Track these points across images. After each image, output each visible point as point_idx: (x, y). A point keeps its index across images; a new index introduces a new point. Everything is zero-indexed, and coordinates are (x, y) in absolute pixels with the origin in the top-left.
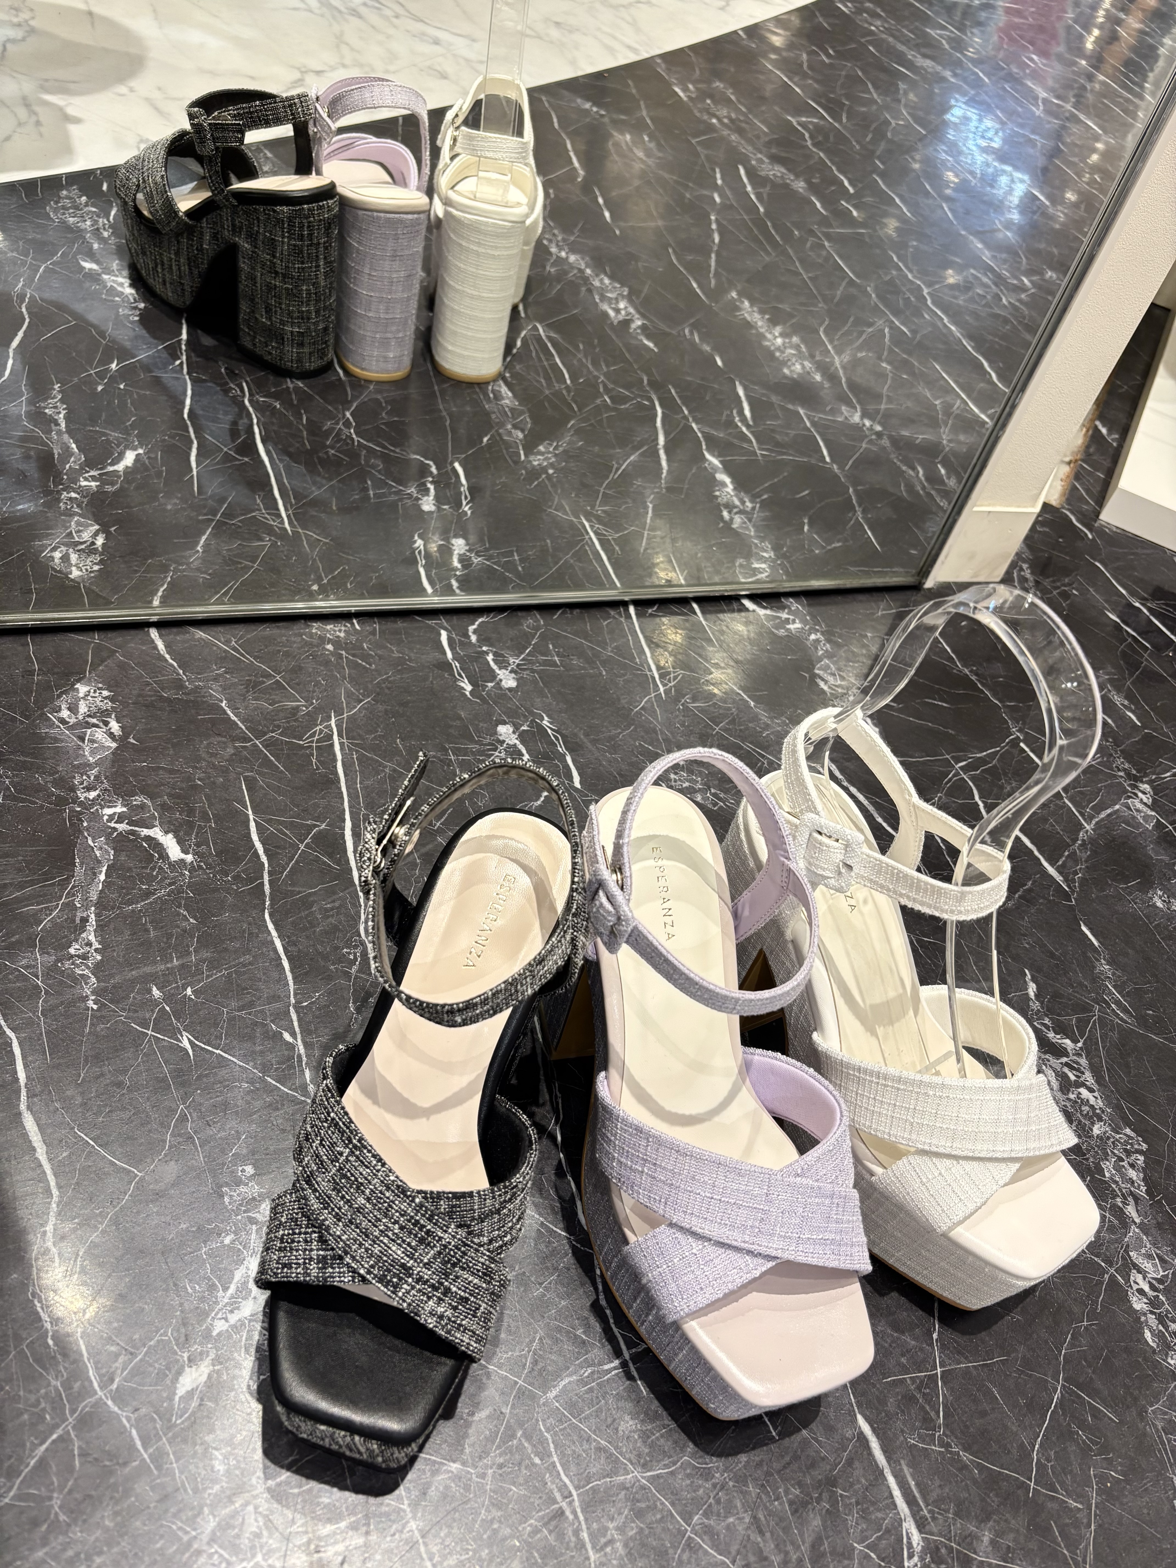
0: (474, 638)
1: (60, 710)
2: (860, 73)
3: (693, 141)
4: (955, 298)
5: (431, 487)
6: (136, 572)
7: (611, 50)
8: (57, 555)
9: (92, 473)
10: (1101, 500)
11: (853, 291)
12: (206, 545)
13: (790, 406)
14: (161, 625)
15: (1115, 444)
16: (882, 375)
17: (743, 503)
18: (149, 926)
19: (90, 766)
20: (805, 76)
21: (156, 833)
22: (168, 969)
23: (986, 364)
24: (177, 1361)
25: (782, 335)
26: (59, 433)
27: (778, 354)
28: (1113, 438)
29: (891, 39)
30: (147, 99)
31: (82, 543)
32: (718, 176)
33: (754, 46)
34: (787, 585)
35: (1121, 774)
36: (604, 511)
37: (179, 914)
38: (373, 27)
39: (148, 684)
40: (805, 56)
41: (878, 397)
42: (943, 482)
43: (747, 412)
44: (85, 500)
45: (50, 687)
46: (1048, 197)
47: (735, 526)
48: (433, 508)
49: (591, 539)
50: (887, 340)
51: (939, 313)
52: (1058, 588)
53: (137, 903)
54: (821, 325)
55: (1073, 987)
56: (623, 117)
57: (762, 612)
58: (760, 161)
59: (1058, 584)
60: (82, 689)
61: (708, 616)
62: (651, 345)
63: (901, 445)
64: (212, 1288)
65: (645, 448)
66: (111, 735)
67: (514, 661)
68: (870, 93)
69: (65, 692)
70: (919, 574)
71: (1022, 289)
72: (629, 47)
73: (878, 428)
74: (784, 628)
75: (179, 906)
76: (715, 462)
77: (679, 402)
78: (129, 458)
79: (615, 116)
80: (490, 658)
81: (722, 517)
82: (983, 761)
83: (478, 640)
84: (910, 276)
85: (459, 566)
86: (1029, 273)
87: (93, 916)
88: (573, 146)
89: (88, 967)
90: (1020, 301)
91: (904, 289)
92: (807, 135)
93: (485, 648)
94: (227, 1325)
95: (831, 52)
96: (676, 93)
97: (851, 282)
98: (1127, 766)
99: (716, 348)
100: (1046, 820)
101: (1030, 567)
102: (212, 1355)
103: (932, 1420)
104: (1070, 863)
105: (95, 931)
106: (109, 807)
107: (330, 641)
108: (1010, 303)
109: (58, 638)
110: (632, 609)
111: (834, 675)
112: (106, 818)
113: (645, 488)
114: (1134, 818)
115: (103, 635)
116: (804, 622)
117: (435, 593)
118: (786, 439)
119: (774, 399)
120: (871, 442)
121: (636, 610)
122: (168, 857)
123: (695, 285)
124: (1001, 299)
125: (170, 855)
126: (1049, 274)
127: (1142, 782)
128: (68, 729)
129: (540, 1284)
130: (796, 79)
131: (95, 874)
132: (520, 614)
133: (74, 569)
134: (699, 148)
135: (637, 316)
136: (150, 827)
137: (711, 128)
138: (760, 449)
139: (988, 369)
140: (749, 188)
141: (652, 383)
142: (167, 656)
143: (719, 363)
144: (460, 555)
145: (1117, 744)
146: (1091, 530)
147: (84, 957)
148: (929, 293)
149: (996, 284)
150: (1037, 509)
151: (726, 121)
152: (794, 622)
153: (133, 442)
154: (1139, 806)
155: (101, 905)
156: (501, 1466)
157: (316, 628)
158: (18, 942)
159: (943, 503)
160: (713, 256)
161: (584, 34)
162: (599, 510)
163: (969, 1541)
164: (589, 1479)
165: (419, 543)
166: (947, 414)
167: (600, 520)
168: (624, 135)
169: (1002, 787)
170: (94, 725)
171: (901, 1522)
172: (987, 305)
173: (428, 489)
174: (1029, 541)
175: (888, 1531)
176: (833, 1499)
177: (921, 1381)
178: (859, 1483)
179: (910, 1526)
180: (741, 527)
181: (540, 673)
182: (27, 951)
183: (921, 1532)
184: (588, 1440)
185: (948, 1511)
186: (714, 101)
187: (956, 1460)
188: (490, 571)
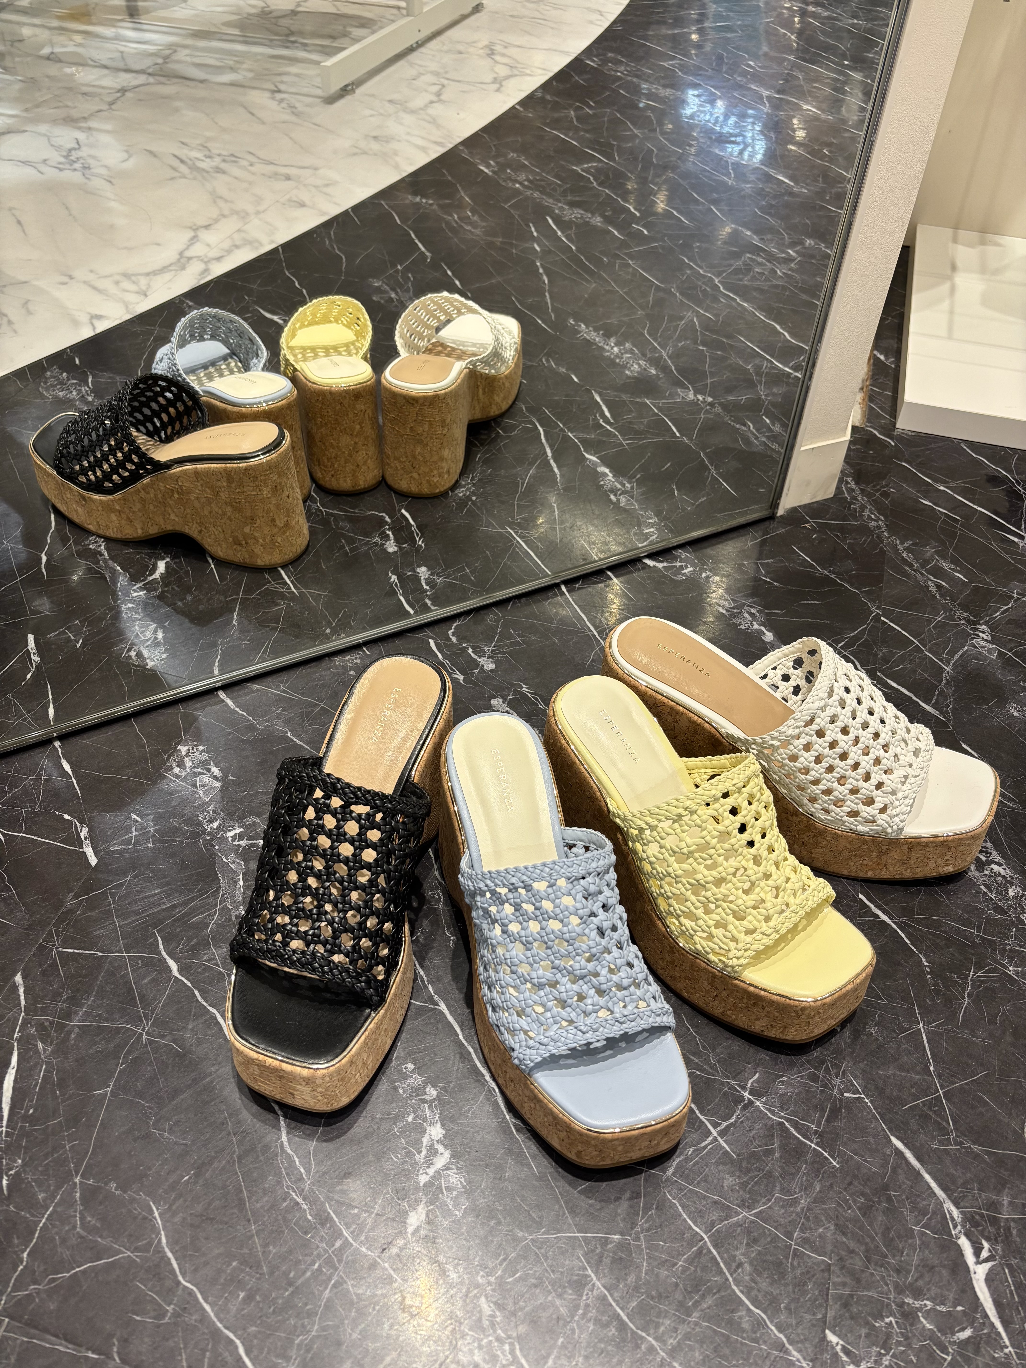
0: (454, 639)
1: (172, 769)
2: (618, 115)
3: (506, 206)
4: (741, 280)
5: (390, 533)
6: (194, 652)
7: (424, 149)
8: (133, 654)
9: (138, 585)
10: (894, 413)
11: (661, 294)
12: (240, 619)
13: (638, 400)
14: (226, 687)
15: (893, 366)
16: (702, 357)
17: (623, 485)
19: (207, 804)
20: (577, 129)
23: (778, 327)
24: (402, 1210)
25: (616, 345)
26: (105, 561)
27: (618, 361)
28: (890, 362)
29: (635, 80)
30: (85, 282)
31: (147, 640)
32: (533, 229)
33: (530, 115)
34: (674, 540)
35: (963, 622)
36: (521, 519)
38: (236, 178)
39: (230, 733)
40: (572, 112)
41: (703, 375)
42: (770, 430)
43: (607, 414)
44: (140, 607)
45: (159, 754)
46: (791, 178)
47: (622, 505)
48: (396, 549)
49: (518, 542)
50: (697, 327)
51: (732, 295)
52: (879, 490)
54: (644, 328)
56: (448, 201)
57: (660, 565)
58: (561, 209)
59: (878, 487)
60: (183, 749)
61: (622, 579)
63: (730, 408)
64: (409, 1154)
65: (539, 461)
66: (215, 778)
67: (488, 649)
68: (631, 130)
69: (172, 754)
70: (771, 506)
71: (790, 259)
72: (435, 143)
73: (710, 399)
74: (681, 573)
76: (594, 458)
77: (554, 418)
78: (161, 566)
79: (441, 202)
80: (470, 651)
81: (611, 500)
82: (856, 638)
83: (458, 640)
84: (701, 272)
85: (428, 588)
86: (793, 245)
88: (416, 236)
90: (790, 270)
91: (700, 283)
92: (592, 179)
93: (464, 645)
94: (428, 1176)
95: (592, 103)
96: (482, 171)
97: (658, 288)
98: (965, 615)
99: (570, 369)
100: (916, 671)
101: (853, 479)
102: (424, 1200)
103: (945, 1128)
104: (941, 699)
106: (230, 831)
107: (351, 668)
108: (784, 274)
109: (153, 715)
110: (563, 588)
112: (230, 839)
113: (547, 493)
114: (980, 653)
115: (185, 704)
116: (694, 565)
117: (417, 613)
118: (642, 427)
119: (624, 397)
120: (707, 412)
121: (567, 588)
123: (539, 322)
124: (776, 272)
126: (808, 242)
127: (980, 624)
128: (182, 781)
130: (570, 133)
131: (235, 882)
132: (482, 612)
133: (148, 661)
134: (512, 211)
137: (518, 192)
138: (624, 439)
139: (782, 331)
140: (559, 233)
141: (529, 409)
142: (237, 709)
143: (576, 380)
144: (425, 579)
145: (954, 600)
146: (892, 439)
148: (719, 282)
149: (769, 261)
150: (848, 436)
151: (526, 183)
152: (686, 567)
153: (160, 553)
154: (982, 643)
156: (648, 1230)
157: (337, 660)
158: (196, 944)
160: (547, 294)
161: (399, 141)
162: (518, 518)
163: (994, 1206)
164: (713, 1225)
165: (394, 578)
166: (759, 374)
167: (519, 525)
168: (452, 216)
169: (876, 655)
170: (200, 774)
171: (941, 1204)
172: (767, 279)
173: (388, 535)
174: (848, 459)
175: (934, 1213)
176: (889, 1199)
177: (931, 1103)
178: (904, 1183)
179: (949, 1206)
180: (627, 504)
181: (510, 653)
182: (205, 949)
183: (958, 1208)
184: (705, 1197)
185: (973, 1189)
186: (512, 170)
187: (969, 1152)
188: (451, 585)
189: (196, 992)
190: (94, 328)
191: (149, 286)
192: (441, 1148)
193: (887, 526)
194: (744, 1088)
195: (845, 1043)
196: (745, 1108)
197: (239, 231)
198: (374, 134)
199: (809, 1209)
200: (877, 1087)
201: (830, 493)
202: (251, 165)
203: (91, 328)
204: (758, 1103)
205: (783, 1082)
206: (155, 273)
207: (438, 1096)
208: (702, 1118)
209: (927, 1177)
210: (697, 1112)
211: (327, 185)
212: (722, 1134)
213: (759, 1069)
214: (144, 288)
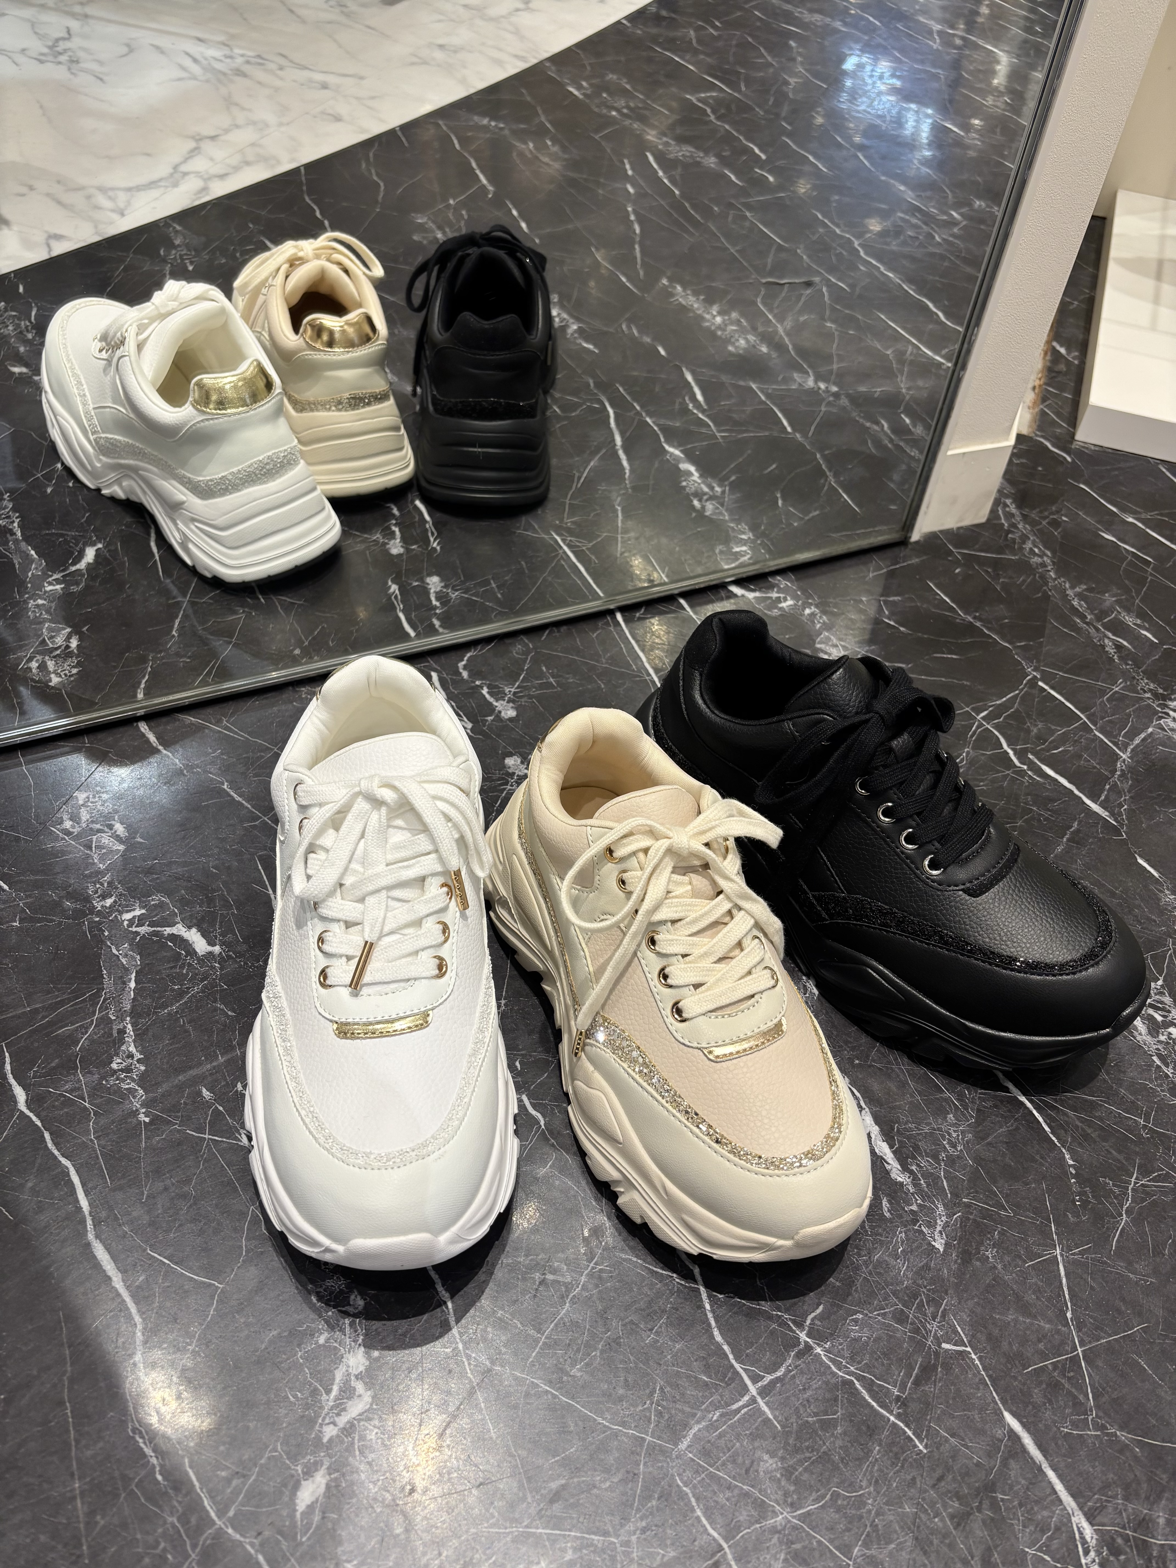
0: (465, 674)
1: (61, 822)
2: (750, 40)
3: (597, 137)
4: (886, 244)
5: (396, 529)
6: (115, 667)
7: (499, 63)
8: (34, 665)
9: (55, 576)
10: (1073, 421)
11: (783, 255)
12: (181, 628)
13: (742, 383)
14: (149, 717)
15: (1076, 362)
16: (829, 336)
17: (712, 488)
18: (188, 1026)
19: (102, 873)
20: (696, 52)
21: (179, 929)
22: (214, 1067)
23: (931, 305)
24: (293, 1476)
25: (720, 313)
26: (16, 541)
27: (719, 333)
28: (1073, 357)
30: (48, 195)
31: (57, 649)
32: (628, 167)
33: (639, 32)
34: (772, 563)
35: (1148, 695)
36: (573, 523)
37: (216, 1009)
38: (259, 83)
40: (692, 33)
41: (828, 358)
42: (909, 432)
43: (700, 397)
44: (53, 605)
45: (49, 800)
46: (959, 126)
47: (707, 513)
48: (402, 550)
49: (565, 552)
50: (826, 298)
51: (874, 262)
52: (1047, 517)
53: (172, 1005)
54: (757, 296)
55: (1141, 923)
56: (522, 126)
57: (751, 595)
58: (667, 144)
59: (1046, 513)
60: (81, 796)
61: (698, 609)
62: (591, 347)
63: (860, 401)
64: (315, 1392)
65: (604, 451)
66: (118, 838)
67: (510, 690)
68: (764, 57)
69: (65, 803)
70: (903, 528)
71: (953, 223)
72: (516, 56)
73: (835, 389)
74: (776, 607)
75: (215, 1001)
76: (677, 452)
77: (629, 398)
78: (90, 554)
79: (514, 127)
80: (485, 691)
81: (693, 507)
82: (1004, 707)
83: (470, 676)
84: (838, 231)
85: (438, 604)
86: (957, 206)
87: (129, 1026)
88: (478, 165)
89: (133, 1080)
90: (953, 235)
91: (834, 245)
92: (709, 111)
93: (478, 683)
94: (336, 1428)
95: (718, 24)
96: (571, 93)
97: (780, 248)
98: (1152, 686)
99: (657, 338)
100: (1080, 757)
101: (1014, 501)
102: (326, 1464)
103: (1081, 1404)
104: (1113, 797)
105: (134, 1041)
106: (128, 912)
108: (944, 239)
109: (47, 749)
110: (619, 616)
111: (836, 646)
112: (126, 923)
113: (610, 492)
114: (1170, 738)
115: (92, 737)
116: (795, 597)
117: (418, 636)
118: (744, 416)
119: (725, 378)
120: (829, 404)
121: (623, 616)
122: (196, 953)
123: (624, 279)
124: (934, 238)
125: (198, 950)
126: (977, 203)
127: (1171, 700)
128: (73, 839)
129: (651, 1330)
130: (688, 57)
131: (124, 983)
132: (508, 641)
133: (53, 676)
134: (603, 143)
135: (571, 321)
136: (172, 925)
137: (612, 121)
138: (719, 431)
139: (935, 310)
140: (661, 173)
141: (599, 386)
142: (161, 748)
143: (663, 352)
144: (436, 593)
145: (1137, 665)
146: (1069, 453)
147: (128, 1070)
148: (859, 245)
149: (926, 224)
150: (1012, 441)
151: (625, 111)
152: (785, 600)
153: (91, 538)
155: (136, 1014)
156: (644, 1530)
157: (305, 692)
158: (57, 1067)
159: (914, 453)
160: (637, 247)
161: (470, 52)
162: (569, 522)
163: (1144, 1524)
164: (738, 1529)
165: (394, 588)
166: (901, 362)
167: (570, 532)
168: (526, 143)
169: (1028, 731)
170: (99, 831)
171: (1069, 1517)
172: (921, 245)
173: (394, 532)
174: (1008, 475)
175: (1057, 1529)
176: (994, 1505)
177: (1064, 1365)
178: (1019, 1483)
179: (1079, 1520)
180: (714, 513)
181: (538, 697)
182: (69, 1074)
183: (1092, 1524)
184: (730, 1487)
185: (1115, 1497)
186: (610, 94)
187: (1113, 1440)
188: (470, 603)
189: (47, 1136)
190: (50, 250)
191: (129, 203)
192: (360, 1387)
193: (1054, 563)
194: (800, 1326)
195: (950, 1270)
196: (799, 1355)
197: (253, 145)
198: (440, 41)
199: (878, 1514)
200: (990, 1338)
201: (982, 517)
202: (281, 68)
203: (47, 249)
204: (819, 1350)
205: (856, 1321)
206: (139, 188)
207: (365, 1307)
208: (737, 1366)
209: (1051, 1475)
210: (731, 1357)
211: (373, 98)
212: (764, 1392)
213: (823, 1300)
214: (122, 205)
